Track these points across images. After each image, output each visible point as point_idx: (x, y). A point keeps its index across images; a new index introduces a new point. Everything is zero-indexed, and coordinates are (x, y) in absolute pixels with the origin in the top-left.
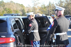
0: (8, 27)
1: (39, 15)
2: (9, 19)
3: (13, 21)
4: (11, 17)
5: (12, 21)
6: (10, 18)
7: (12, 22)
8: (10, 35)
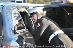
0: (5, 26)
1: (68, 2)
2: (7, 9)
3: (15, 14)
4: (10, 5)
5: (13, 13)
6: (8, 7)
7: (13, 15)
8: (10, 41)
